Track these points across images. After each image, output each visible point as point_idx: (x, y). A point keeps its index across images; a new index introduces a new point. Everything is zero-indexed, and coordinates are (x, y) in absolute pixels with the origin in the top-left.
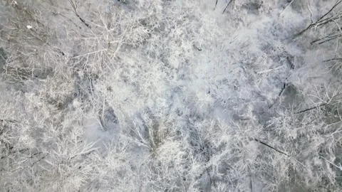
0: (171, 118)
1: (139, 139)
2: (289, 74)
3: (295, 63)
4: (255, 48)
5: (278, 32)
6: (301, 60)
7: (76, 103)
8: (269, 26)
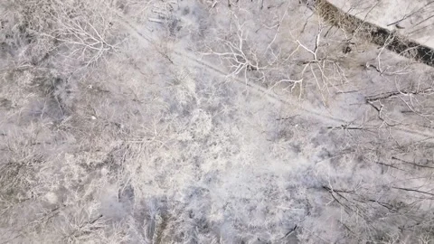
0: (181, 217)
1: (143, 236)
2: (303, 219)
3: (312, 211)
4: (282, 184)
5: (309, 178)
6: (319, 211)
7: (104, 170)
8: (304, 168)
